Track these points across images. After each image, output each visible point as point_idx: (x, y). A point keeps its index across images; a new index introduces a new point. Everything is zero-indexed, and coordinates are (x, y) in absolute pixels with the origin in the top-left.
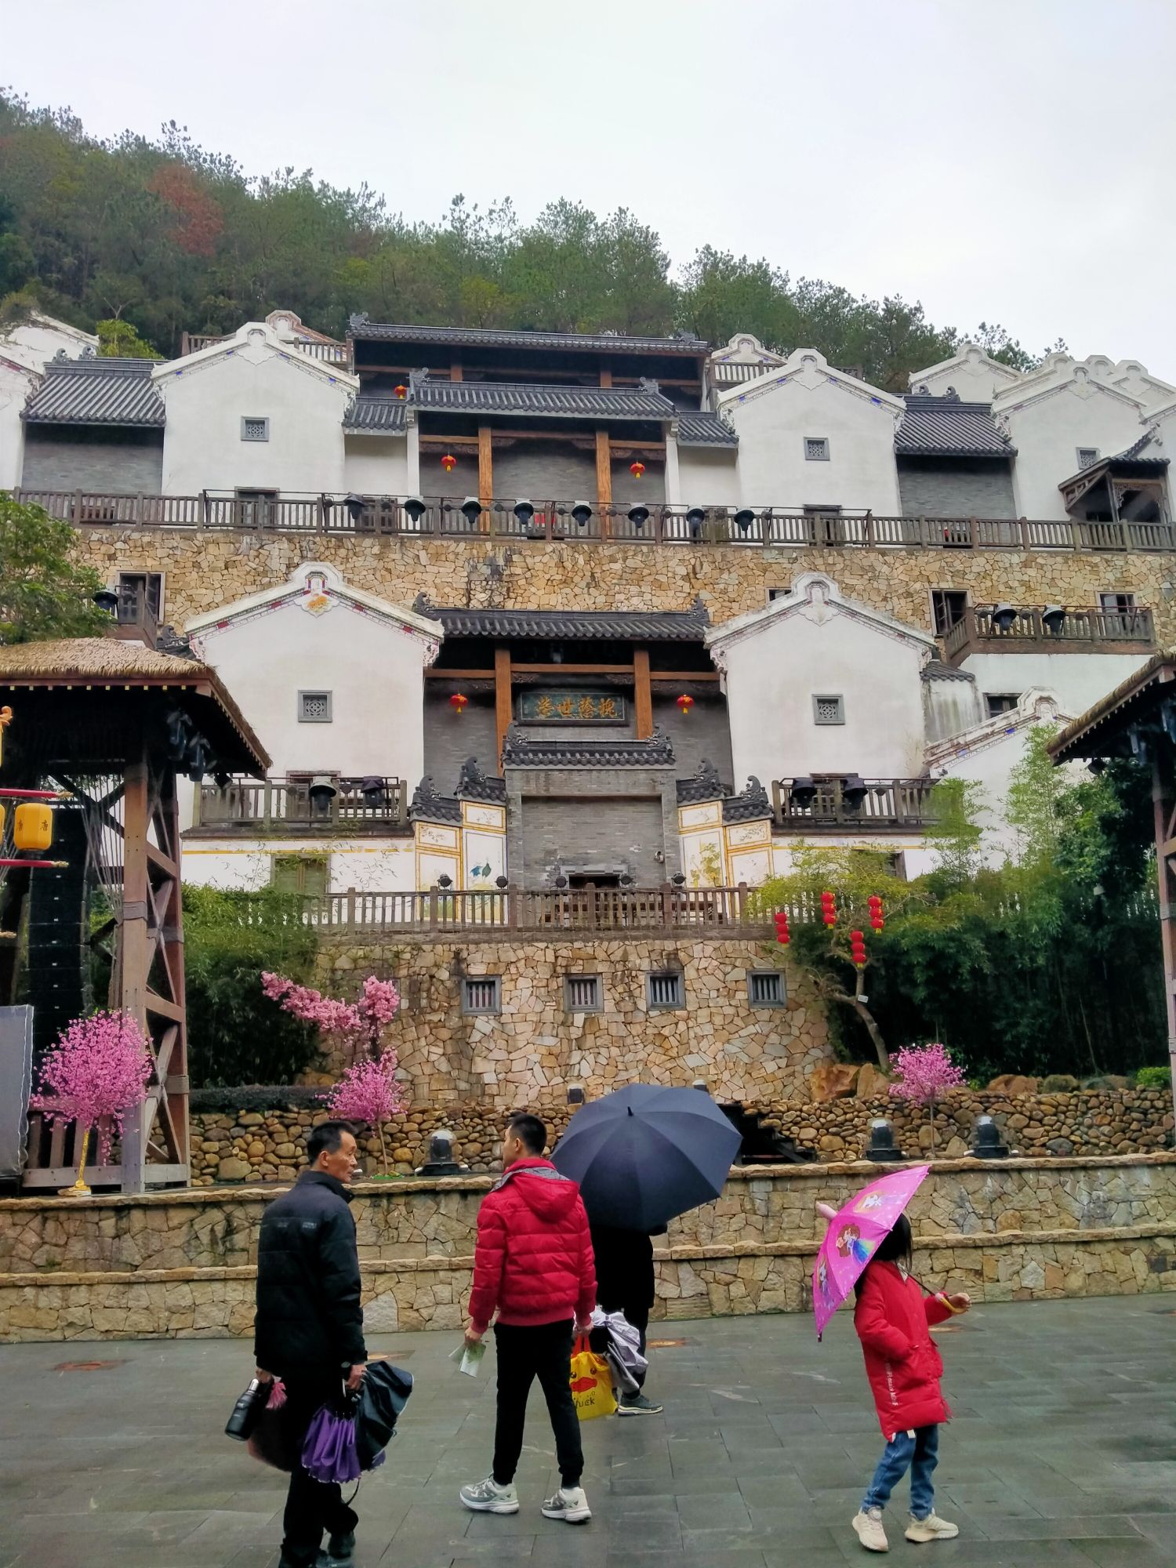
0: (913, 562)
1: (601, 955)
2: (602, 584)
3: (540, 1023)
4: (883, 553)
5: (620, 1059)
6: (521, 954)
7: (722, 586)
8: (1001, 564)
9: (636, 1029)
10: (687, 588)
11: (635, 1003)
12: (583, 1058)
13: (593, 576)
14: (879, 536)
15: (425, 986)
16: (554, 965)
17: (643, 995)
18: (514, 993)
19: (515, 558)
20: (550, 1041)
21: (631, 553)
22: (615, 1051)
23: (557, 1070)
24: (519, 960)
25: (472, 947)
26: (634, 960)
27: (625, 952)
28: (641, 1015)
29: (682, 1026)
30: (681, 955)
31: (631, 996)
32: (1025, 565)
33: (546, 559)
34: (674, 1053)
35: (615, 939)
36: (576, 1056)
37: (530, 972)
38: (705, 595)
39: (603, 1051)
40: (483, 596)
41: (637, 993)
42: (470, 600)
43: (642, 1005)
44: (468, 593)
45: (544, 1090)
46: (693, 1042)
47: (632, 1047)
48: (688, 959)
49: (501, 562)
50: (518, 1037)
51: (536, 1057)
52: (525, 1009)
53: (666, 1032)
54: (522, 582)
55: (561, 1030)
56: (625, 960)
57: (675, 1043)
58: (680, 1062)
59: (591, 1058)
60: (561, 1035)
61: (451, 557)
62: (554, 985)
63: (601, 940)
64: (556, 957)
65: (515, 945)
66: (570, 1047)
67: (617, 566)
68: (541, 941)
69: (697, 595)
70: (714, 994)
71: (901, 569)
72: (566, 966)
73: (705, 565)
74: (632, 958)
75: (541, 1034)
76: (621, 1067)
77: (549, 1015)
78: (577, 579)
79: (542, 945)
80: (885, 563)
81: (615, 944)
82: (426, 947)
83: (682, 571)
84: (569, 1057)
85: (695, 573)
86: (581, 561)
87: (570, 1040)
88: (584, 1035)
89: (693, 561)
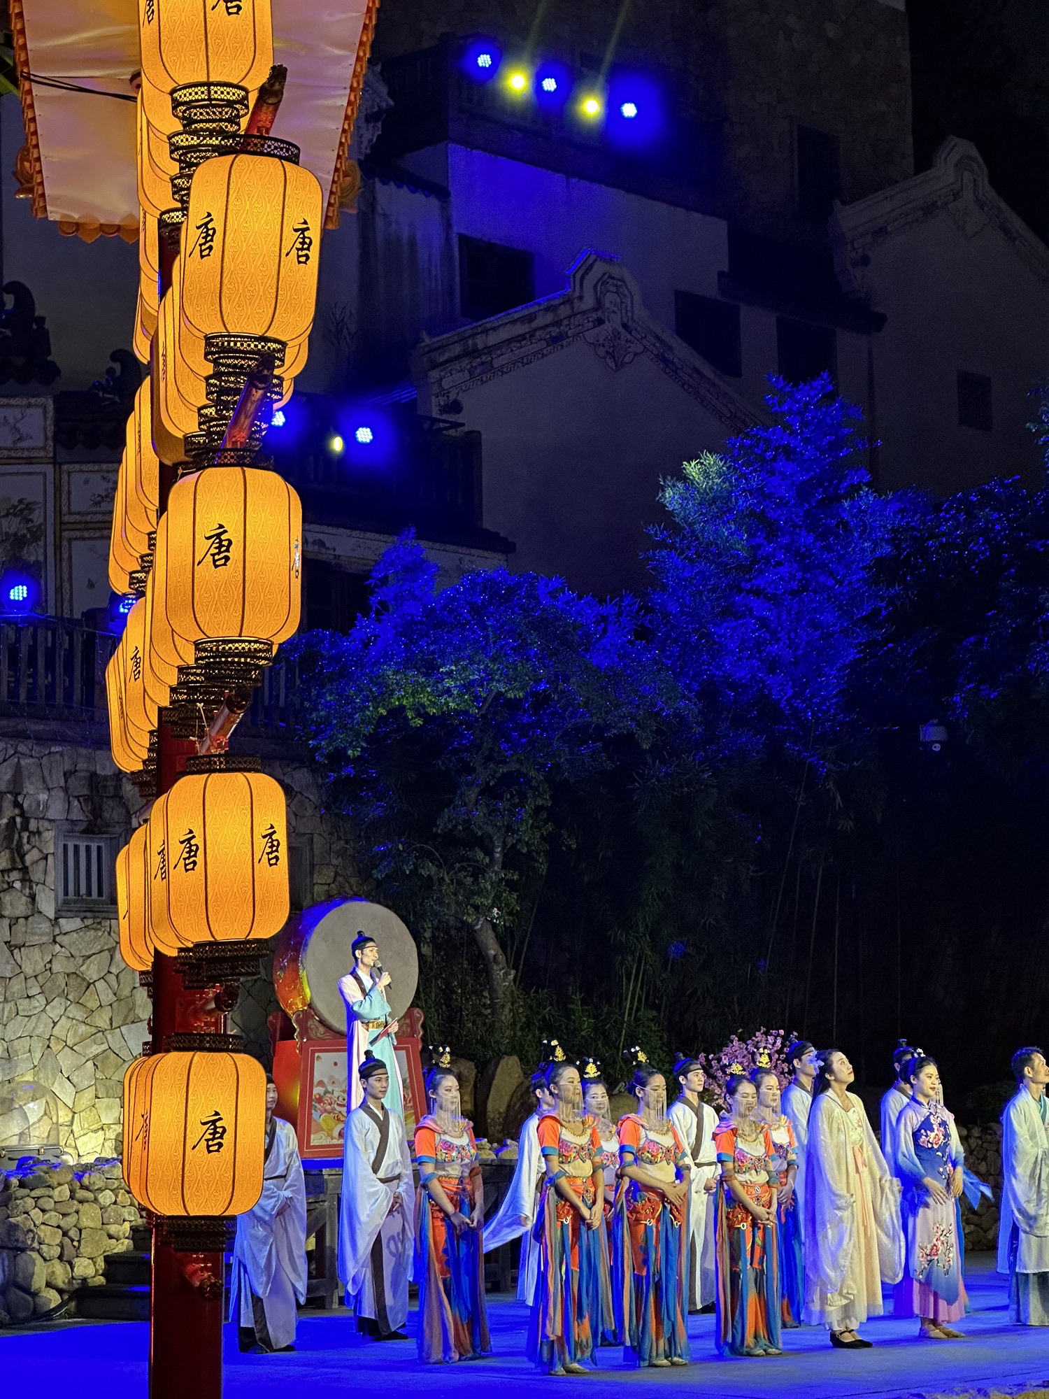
26: (35, 793)
27: (17, 771)
31: (26, 880)
34: (103, 1019)
41: (36, 875)
43: (48, 903)
56: (15, 789)
57: (106, 995)
58: (114, 1040)
74: (29, 788)
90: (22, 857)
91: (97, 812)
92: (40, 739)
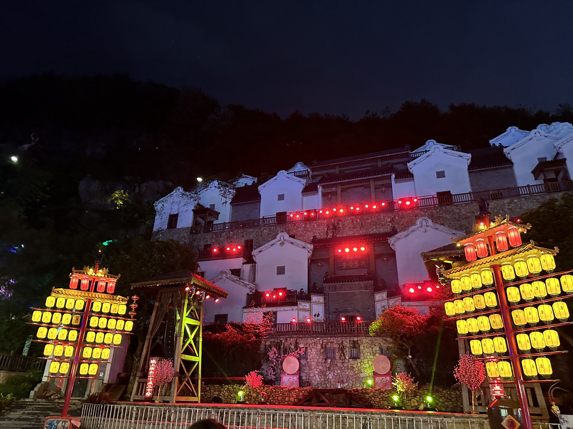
0: (467, 208)
1: (335, 342)
2: (365, 227)
3: (318, 362)
4: (457, 206)
5: (340, 374)
6: (313, 341)
7: (402, 223)
8: (500, 204)
9: (346, 365)
10: (391, 224)
11: (345, 357)
12: (330, 373)
13: (362, 225)
14: (455, 200)
15: (288, 350)
16: (322, 344)
17: (348, 354)
18: (312, 353)
19: (340, 222)
20: (321, 368)
21: (373, 217)
22: (339, 371)
23: (322, 376)
24: (312, 343)
25: (300, 339)
26: (345, 344)
27: (342, 341)
28: (347, 360)
29: (359, 364)
30: (359, 342)
31: (344, 354)
32: (510, 203)
33: (349, 221)
34: (356, 372)
35: (339, 337)
36: (328, 372)
37: (315, 347)
38: (396, 226)
39: (336, 371)
40: (331, 234)
41: (345, 354)
42: (327, 236)
43: (347, 358)
44: (327, 234)
45: (319, 382)
46: (362, 370)
47: (344, 370)
48: (361, 343)
49: (336, 224)
50: (312, 366)
51: (316, 372)
52: (314, 358)
53: (354, 366)
54: (342, 229)
55: (324, 364)
56: (342, 343)
57: (357, 369)
58: (358, 375)
59: (332, 373)
60: (324, 366)
61: (323, 224)
62: (322, 351)
63: (336, 337)
64: (323, 342)
65: (312, 338)
66: (326, 369)
67: (369, 221)
68: (319, 337)
69: (394, 226)
70: (369, 354)
71: (463, 210)
72: (325, 345)
73: (396, 217)
74: (344, 343)
75: (318, 366)
76: (341, 376)
77: (320, 360)
78: (357, 226)
79: (318, 339)
80: (457, 209)
81: (339, 338)
82: (288, 339)
83: (389, 220)
84: (326, 373)
85: (393, 220)
86: (359, 221)
87: (326, 367)
88: (330, 366)
89: (392, 216)
90: (343, 351)
91: (354, 345)
92: (345, 337)
